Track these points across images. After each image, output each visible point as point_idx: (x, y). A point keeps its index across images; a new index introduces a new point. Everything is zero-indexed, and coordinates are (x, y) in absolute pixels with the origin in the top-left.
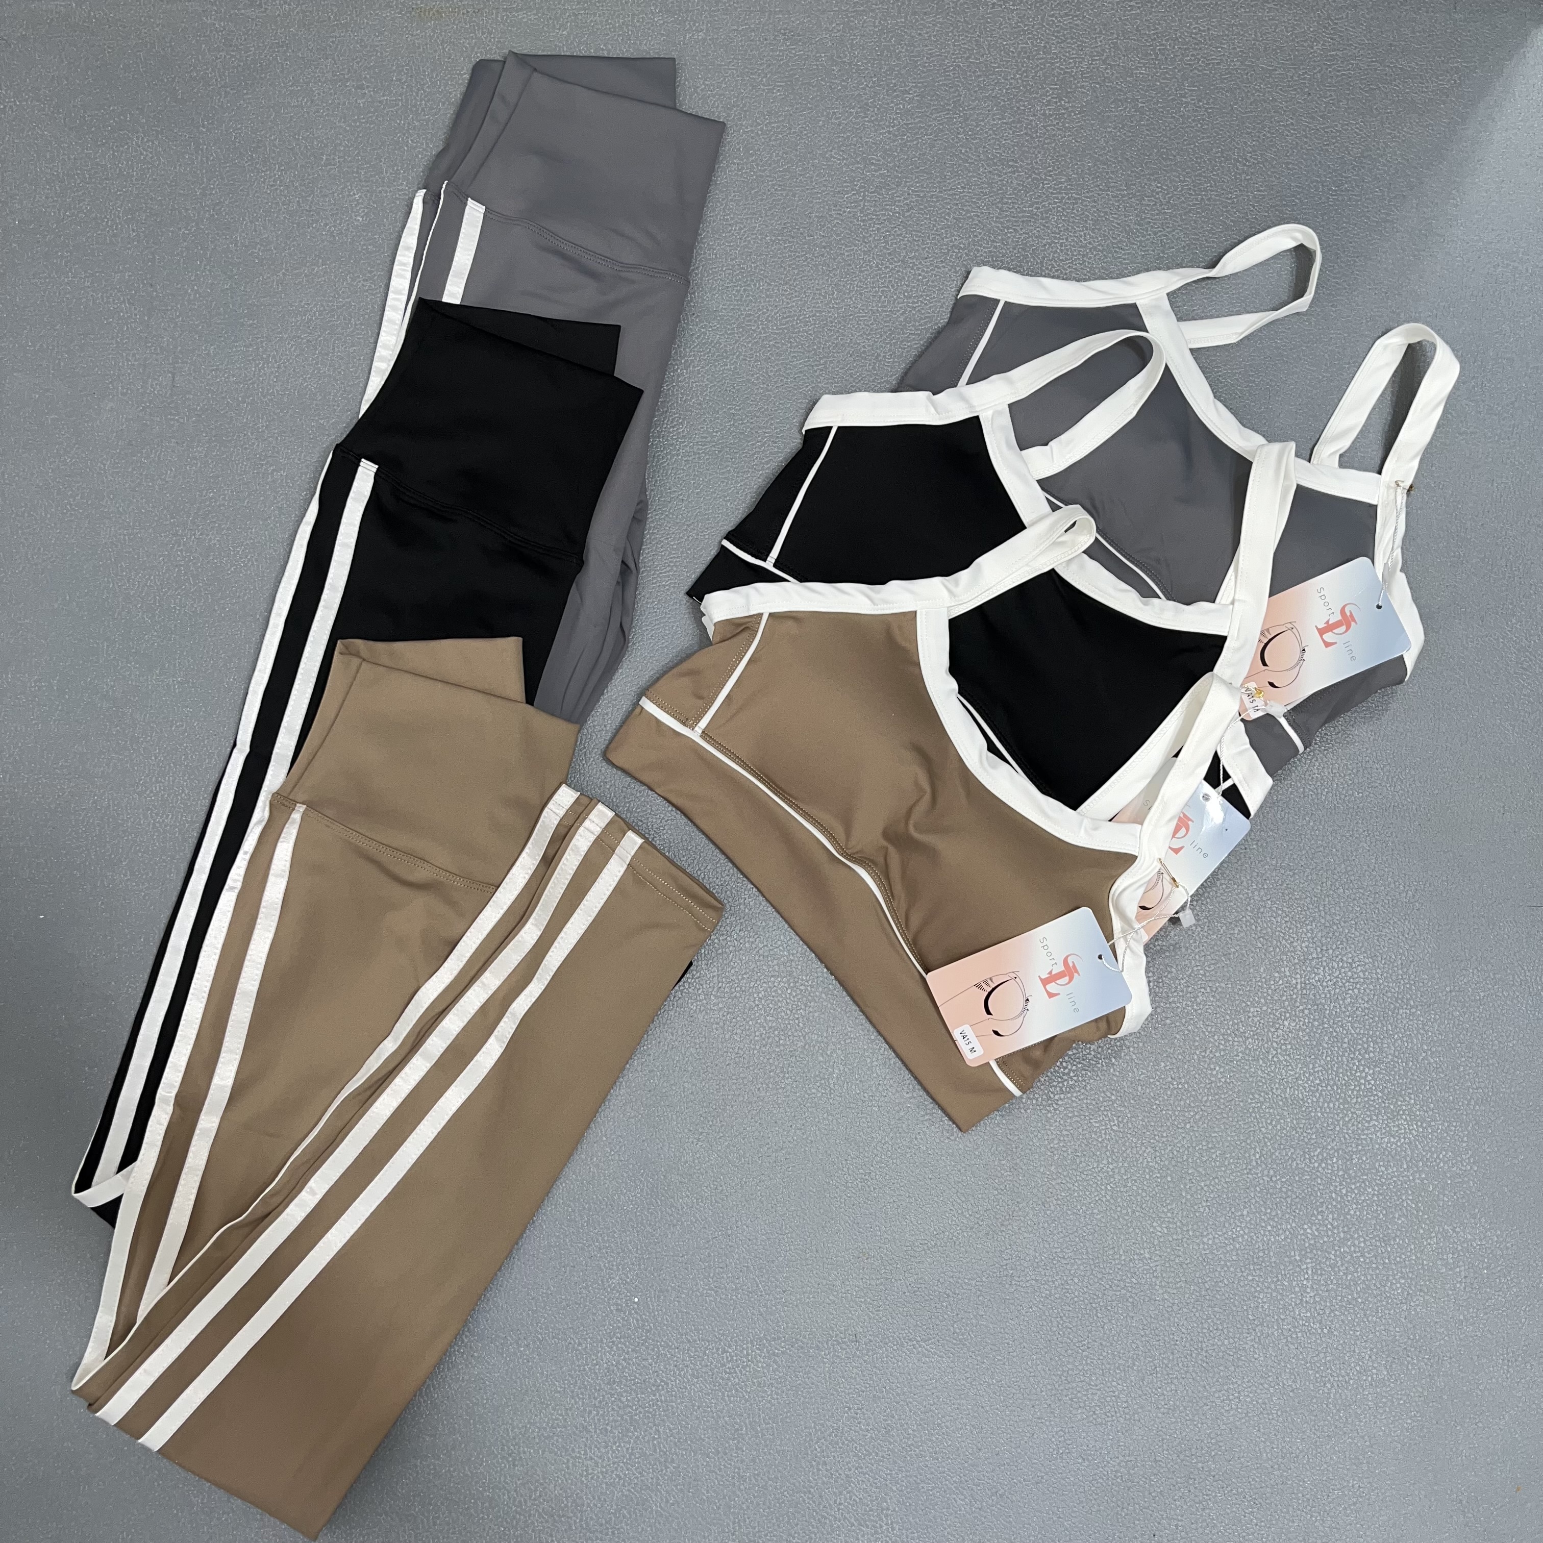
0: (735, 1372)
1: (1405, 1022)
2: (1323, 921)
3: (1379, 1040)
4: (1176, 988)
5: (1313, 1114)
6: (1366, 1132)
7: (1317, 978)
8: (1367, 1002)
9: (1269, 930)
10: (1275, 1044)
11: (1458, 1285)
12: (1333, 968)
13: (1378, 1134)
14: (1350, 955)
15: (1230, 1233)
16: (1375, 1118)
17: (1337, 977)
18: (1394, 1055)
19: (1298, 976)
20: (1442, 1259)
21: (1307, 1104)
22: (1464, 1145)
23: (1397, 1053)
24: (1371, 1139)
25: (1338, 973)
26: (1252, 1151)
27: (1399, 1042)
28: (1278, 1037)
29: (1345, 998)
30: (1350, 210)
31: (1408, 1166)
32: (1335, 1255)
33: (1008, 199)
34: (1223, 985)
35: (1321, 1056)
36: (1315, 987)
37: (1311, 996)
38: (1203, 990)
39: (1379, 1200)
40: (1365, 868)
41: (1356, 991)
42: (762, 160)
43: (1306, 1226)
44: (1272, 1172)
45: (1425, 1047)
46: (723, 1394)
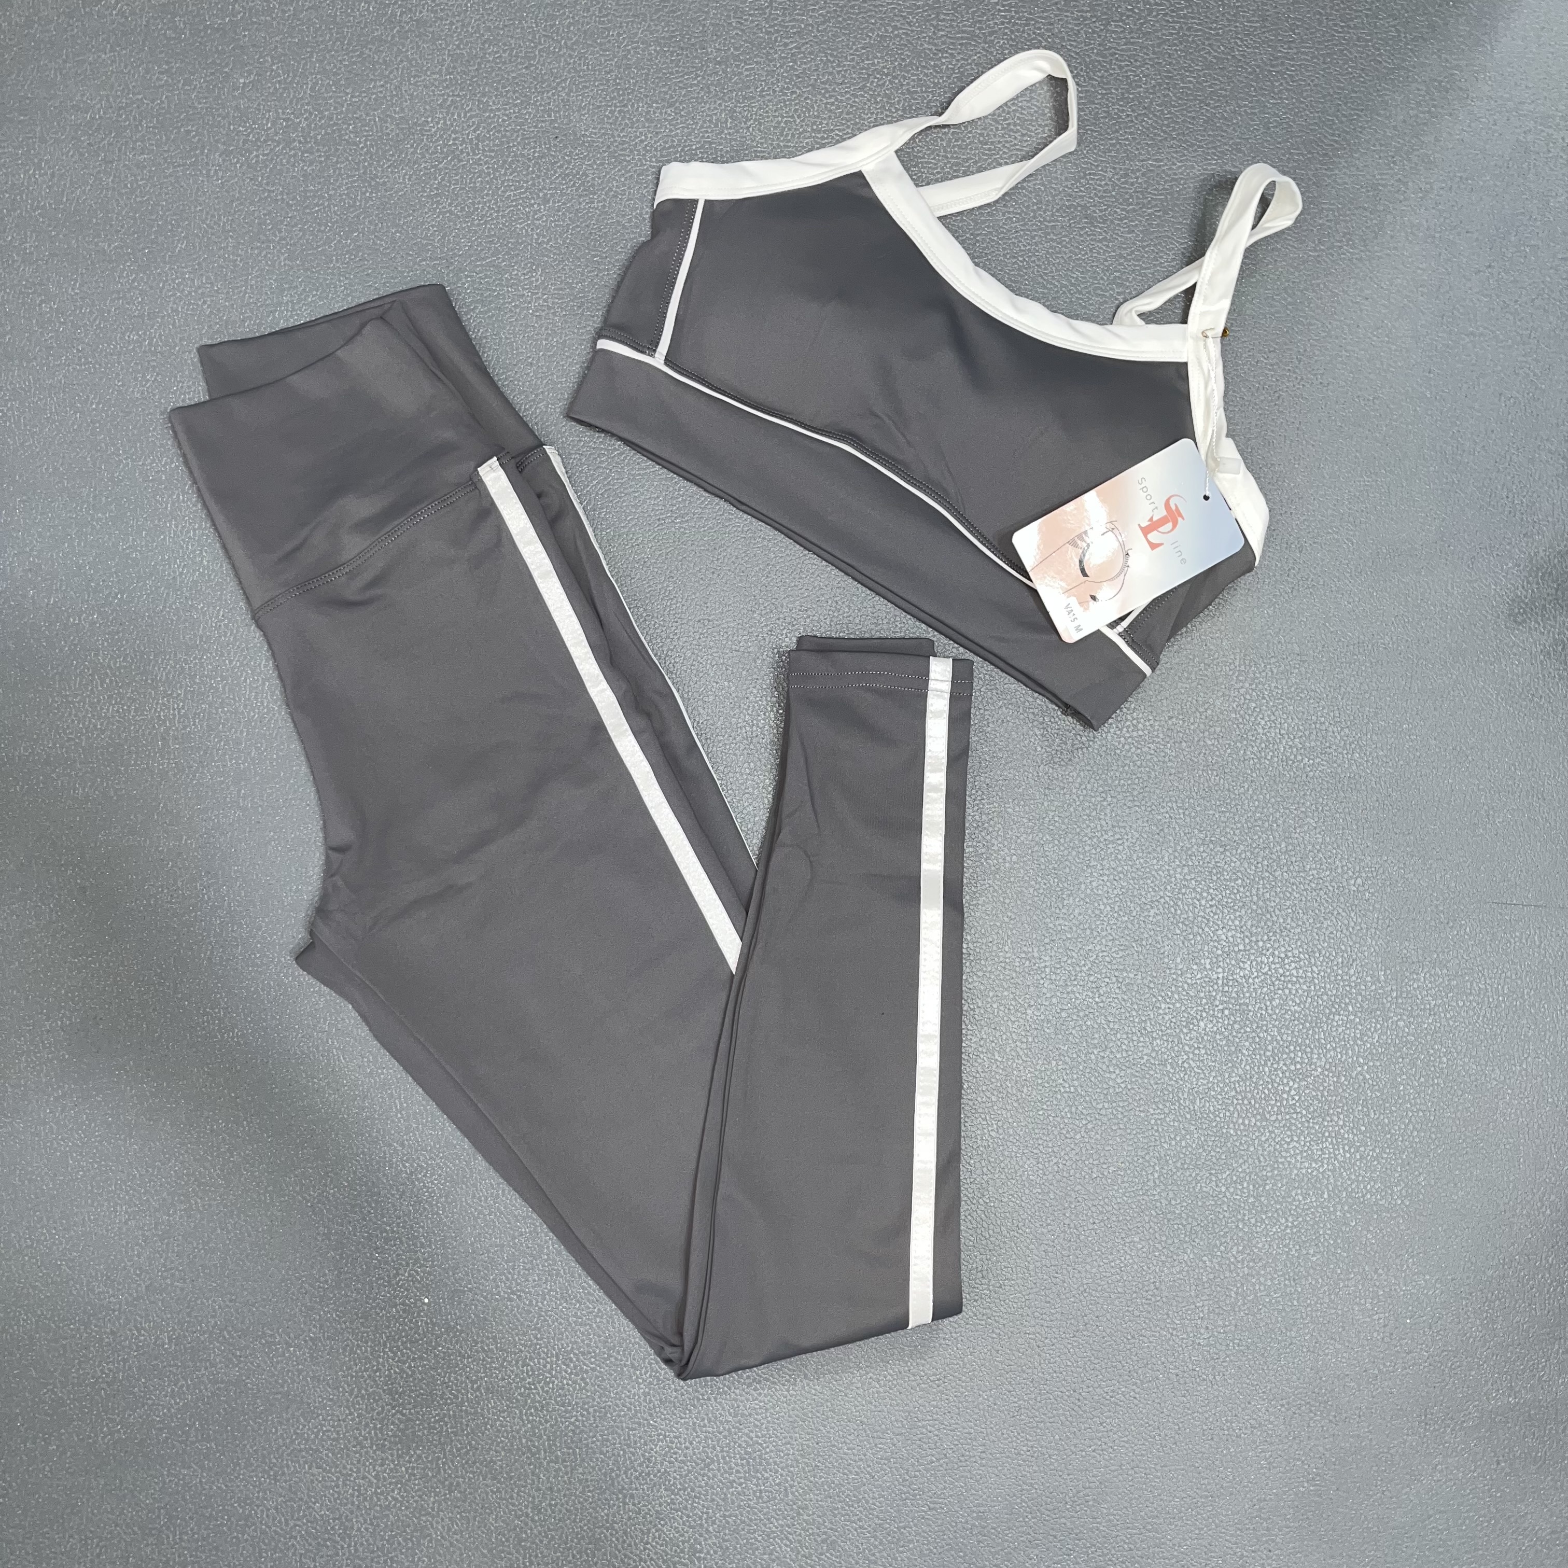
0: (536, 1388)
1: (1340, 1030)
2: (1255, 907)
4: (1076, 975)
6: (1284, 1154)
7: (1242, 974)
9: (1191, 914)
10: (1187, 1048)
11: (1375, 1334)
12: (1262, 962)
13: (1299, 1158)
15: (1118, 1262)
18: (1324, 1068)
20: (1359, 1304)
23: (1327, 1067)
24: (1290, 1163)
26: (1150, 1170)
27: (1332, 1053)
29: (1274, 999)
30: (1358, 52)
31: (1329, 1195)
32: (1237, 1293)
33: (945, 14)
35: (1240, 1064)
37: (1234, 995)
39: (1292, 1233)
43: (1205, 1258)
45: (1361, 1060)
46: (521, 1412)
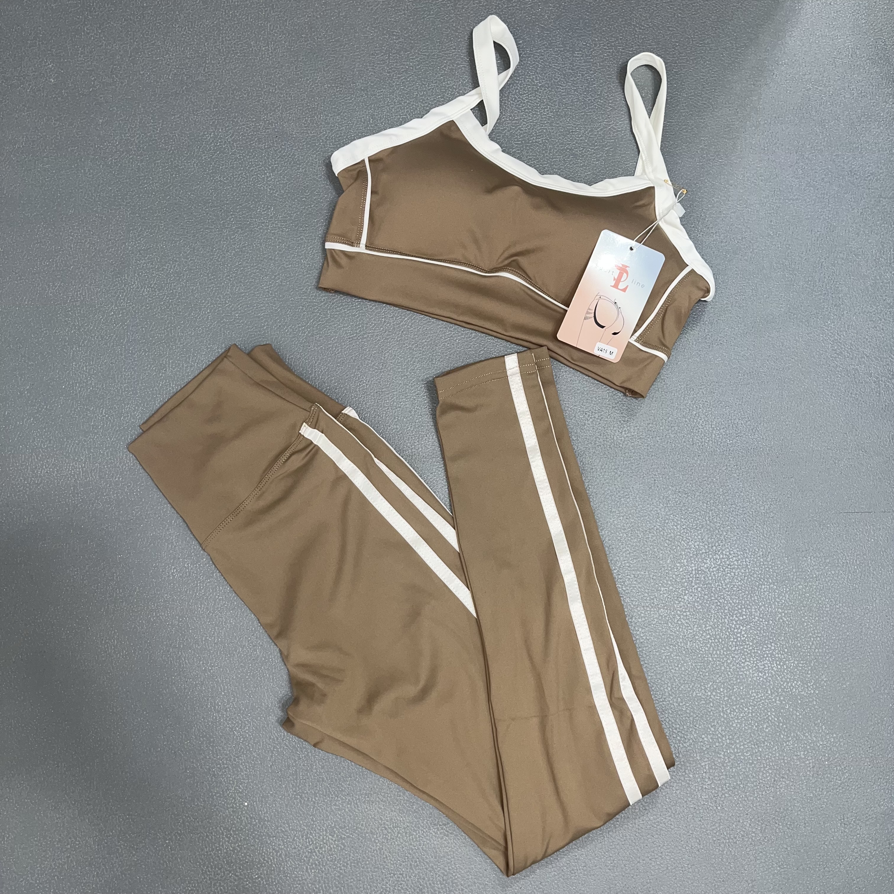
3: (749, 607)
5: (706, 659)
8: (740, 581)
14: (728, 550)
16: (748, 660)
17: (719, 565)
19: (693, 565)
21: (701, 652)
22: (809, 676)
25: (720, 562)
28: (681, 607)
34: (642, 573)
36: (705, 572)
38: (628, 577)
40: (736, 490)
41: (733, 574)
42: (320, 35)
44: (679, 700)
